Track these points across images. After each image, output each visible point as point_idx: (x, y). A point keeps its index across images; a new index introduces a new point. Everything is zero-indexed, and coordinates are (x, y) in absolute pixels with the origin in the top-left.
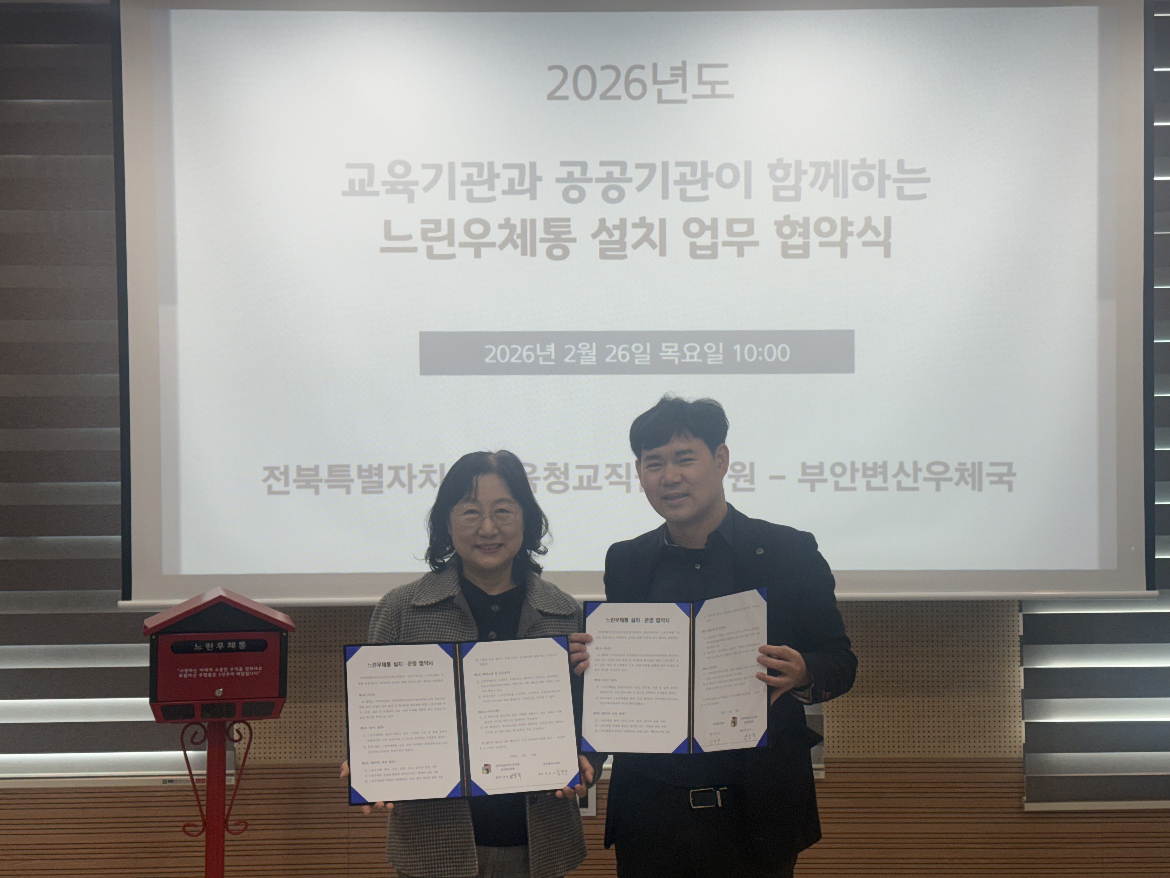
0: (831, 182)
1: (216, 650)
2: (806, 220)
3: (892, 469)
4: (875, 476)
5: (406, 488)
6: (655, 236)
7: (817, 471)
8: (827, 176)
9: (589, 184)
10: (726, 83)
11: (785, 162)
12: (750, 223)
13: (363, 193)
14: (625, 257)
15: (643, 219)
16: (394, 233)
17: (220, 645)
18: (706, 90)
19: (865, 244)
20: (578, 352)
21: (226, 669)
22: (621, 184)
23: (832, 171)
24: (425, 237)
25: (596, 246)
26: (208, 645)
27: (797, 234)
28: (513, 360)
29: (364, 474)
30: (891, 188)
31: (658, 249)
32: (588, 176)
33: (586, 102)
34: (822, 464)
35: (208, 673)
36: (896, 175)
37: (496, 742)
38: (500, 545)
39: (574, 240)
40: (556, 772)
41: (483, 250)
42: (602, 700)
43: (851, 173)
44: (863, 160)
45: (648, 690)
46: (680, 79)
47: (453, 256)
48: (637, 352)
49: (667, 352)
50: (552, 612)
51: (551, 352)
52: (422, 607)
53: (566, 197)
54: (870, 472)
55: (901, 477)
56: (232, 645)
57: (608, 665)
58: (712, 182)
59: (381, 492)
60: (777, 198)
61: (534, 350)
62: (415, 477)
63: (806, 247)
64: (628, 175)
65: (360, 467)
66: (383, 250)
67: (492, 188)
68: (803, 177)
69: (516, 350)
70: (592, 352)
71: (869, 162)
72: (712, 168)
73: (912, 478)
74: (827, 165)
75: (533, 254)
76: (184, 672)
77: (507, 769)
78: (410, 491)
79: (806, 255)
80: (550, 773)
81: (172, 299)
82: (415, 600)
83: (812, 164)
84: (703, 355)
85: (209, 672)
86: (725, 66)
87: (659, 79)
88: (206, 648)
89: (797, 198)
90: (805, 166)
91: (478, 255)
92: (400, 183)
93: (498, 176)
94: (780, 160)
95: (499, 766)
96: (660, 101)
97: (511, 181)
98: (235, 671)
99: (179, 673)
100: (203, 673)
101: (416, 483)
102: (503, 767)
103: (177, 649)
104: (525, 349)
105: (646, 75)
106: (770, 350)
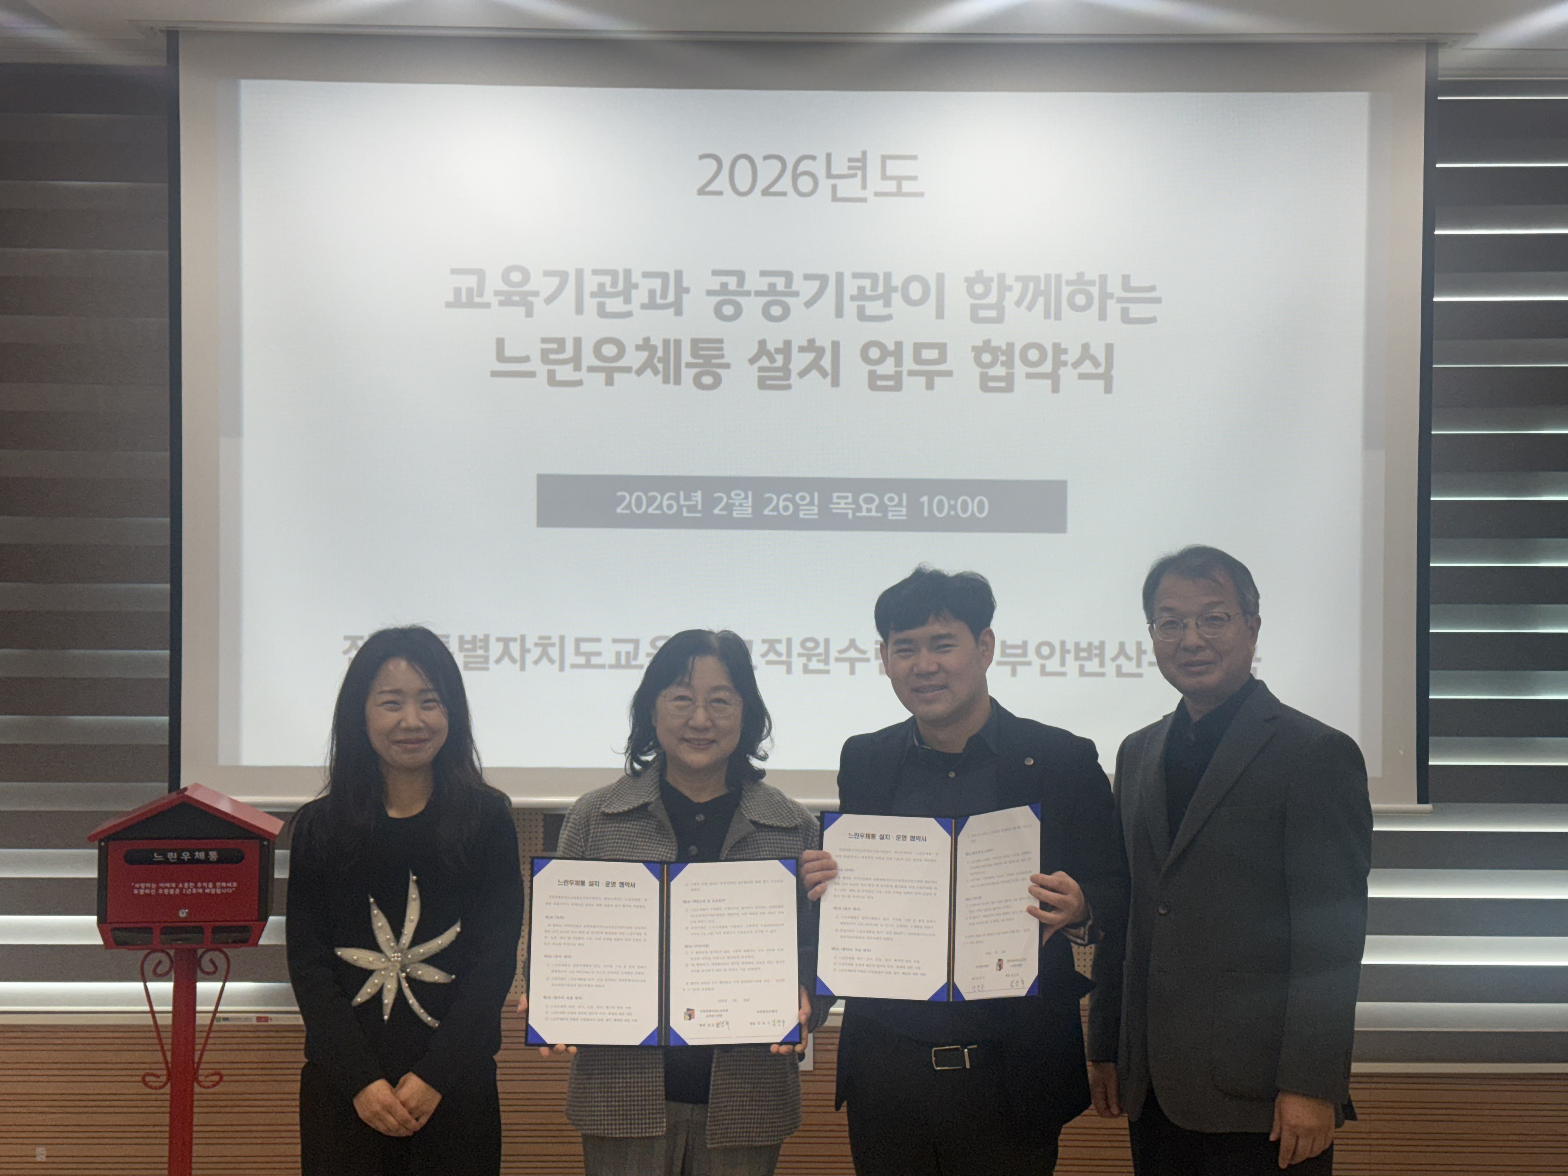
0: (1041, 300)
1: (180, 861)
2: (1011, 346)
3: (1111, 650)
4: (1089, 658)
5: (518, 664)
6: (826, 362)
7: (1019, 651)
8: (1037, 294)
9: (747, 298)
10: (914, 178)
11: (985, 275)
12: (942, 348)
13: (470, 304)
14: (788, 387)
15: (811, 342)
16: (508, 353)
17: (186, 856)
18: (891, 186)
19: (1082, 376)
20: (731, 501)
21: (192, 885)
22: (785, 299)
23: (1042, 287)
24: (545, 359)
25: (753, 373)
26: (170, 855)
27: (999, 364)
28: (650, 511)
29: (467, 646)
30: (1114, 309)
31: (829, 378)
32: (746, 287)
33: (744, 198)
34: (1025, 643)
35: (169, 889)
36: (1120, 293)
37: (703, 983)
38: (713, 741)
39: (727, 366)
40: (771, 1022)
41: (617, 376)
42: (843, 934)
43: (1066, 291)
44: (1081, 275)
45: (899, 923)
46: (859, 173)
47: (579, 383)
48: (802, 503)
49: (838, 504)
50: (770, 823)
51: (697, 501)
52: (613, 814)
53: (718, 311)
54: (1083, 654)
55: (1122, 660)
56: (201, 855)
57: (851, 890)
58: (896, 297)
59: (487, 669)
60: (975, 318)
61: (677, 499)
62: (529, 651)
63: (1009, 380)
64: (794, 288)
65: (461, 638)
66: (495, 374)
67: (628, 301)
68: (1008, 294)
69: (655, 498)
70: (747, 503)
71: (1087, 277)
72: (897, 281)
73: (1134, 661)
74: (1037, 279)
75: (678, 382)
76: (140, 888)
77: (713, 1016)
78: (523, 668)
79: (1009, 388)
80: (764, 1023)
81: (236, 431)
82: (606, 806)
83: (1018, 279)
84: (882, 508)
85: (172, 888)
86: (914, 158)
87: (834, 171)
88: (168, 859)
89: (1000, 319)
90: (1009, 281)
91: (610, 382)
92: (514, 293)
93: (636, 286)
94: (980, 273)
95: (704, 1011)
96: (835, 198)
97: (652, 293)
98: (204, 888)
99: (133, 888)
100: (163, 888)
101: (530, 658)
102: (709, 1014)
103: (131, 859)
104: (666, 497)
105: (818, 167)
106: (965, 503)
